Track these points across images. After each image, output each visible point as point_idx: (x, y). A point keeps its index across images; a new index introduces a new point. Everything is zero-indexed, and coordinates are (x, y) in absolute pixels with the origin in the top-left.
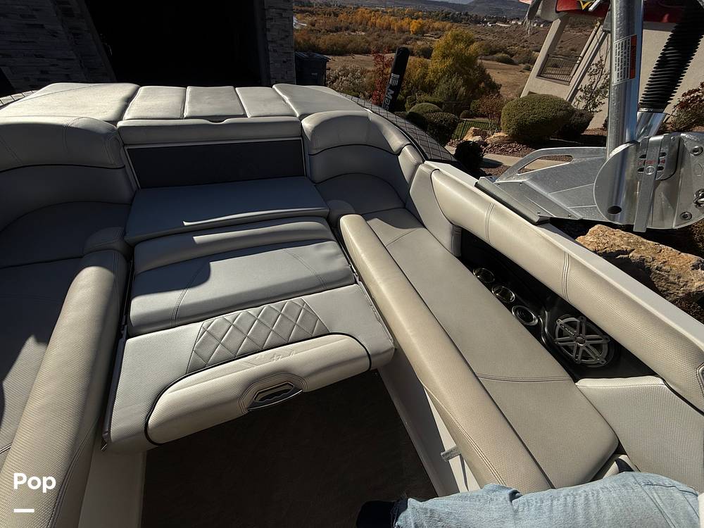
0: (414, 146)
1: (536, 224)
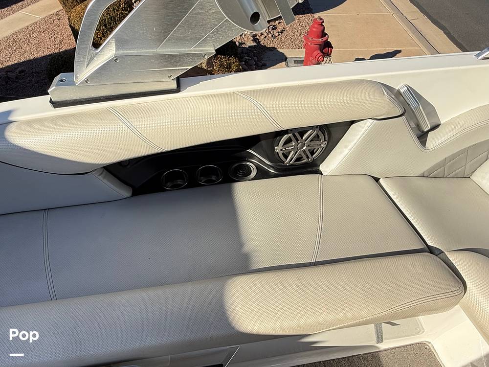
1: (178, 90)
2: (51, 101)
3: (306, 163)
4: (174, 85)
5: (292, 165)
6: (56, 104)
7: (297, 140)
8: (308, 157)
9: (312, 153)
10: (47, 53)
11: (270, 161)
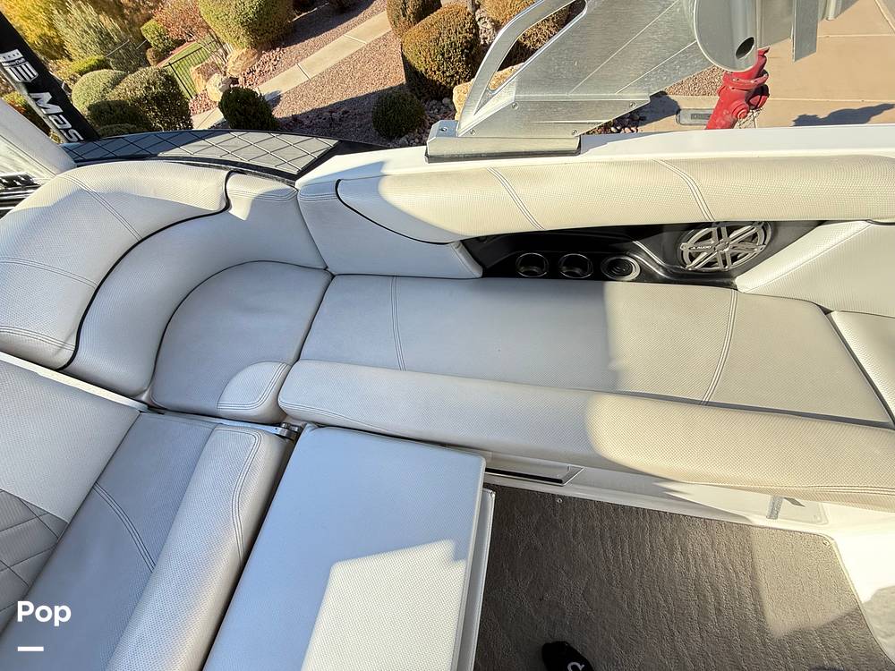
0: (242, 172)
1: (577, 152)
2: (426, 154)
3: (718, 271)
4: (575, 145)
5: (696, 271)
6: (431, 159)
7: (720, 237)
8: (725, 264)
9: (734, 259)
10: (371, 90)
11: (665, 261)
